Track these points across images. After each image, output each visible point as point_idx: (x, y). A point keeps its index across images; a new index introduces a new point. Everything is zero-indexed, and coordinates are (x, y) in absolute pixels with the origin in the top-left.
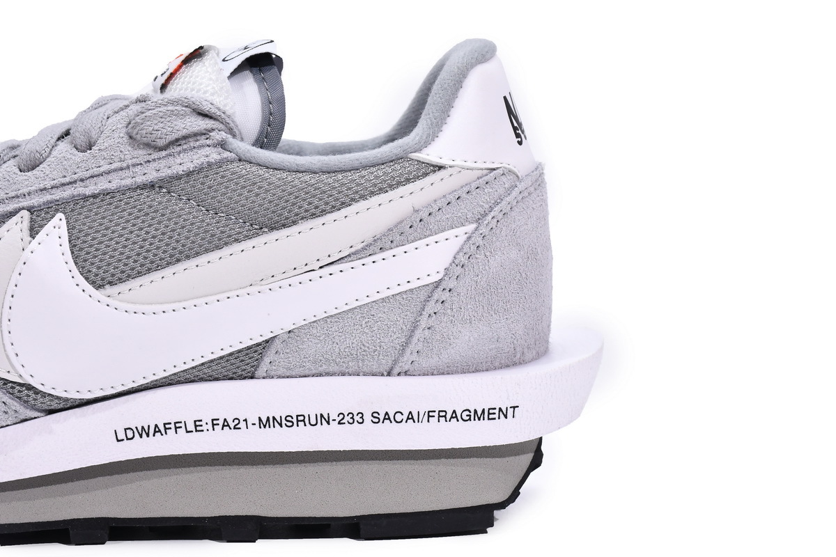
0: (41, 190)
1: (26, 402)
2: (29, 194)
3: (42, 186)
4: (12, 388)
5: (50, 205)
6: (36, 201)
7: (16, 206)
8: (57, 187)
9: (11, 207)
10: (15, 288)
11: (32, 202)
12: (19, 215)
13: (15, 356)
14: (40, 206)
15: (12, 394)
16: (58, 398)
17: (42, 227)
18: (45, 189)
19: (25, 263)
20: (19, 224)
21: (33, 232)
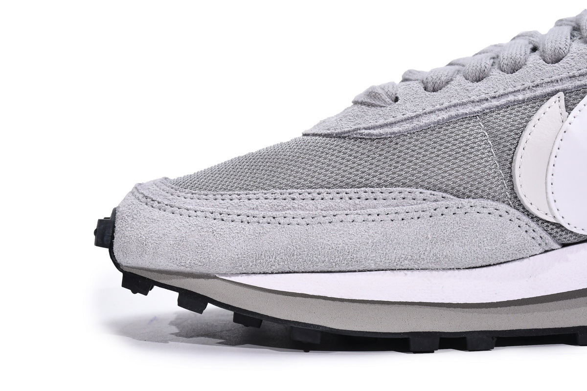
0: (570, 77)
1: (555, 237)
2: (561, 80)
3: (571, 74)
4: (547, 226)
5: (579, 89)
6: (568, 85)
7: (553, 89)
8: (583, 75)
9: (549, 89)
10: (558, 150)
11: (564, 86)
12: (557, 95)
13: (554, 201)
14: (572, 90)
15: (546, 231)
16: (576, 235)
17: (575, 105)
18: (574, 76)
19: (565, 132)
20: (557, 102)
21: (569, 109)
